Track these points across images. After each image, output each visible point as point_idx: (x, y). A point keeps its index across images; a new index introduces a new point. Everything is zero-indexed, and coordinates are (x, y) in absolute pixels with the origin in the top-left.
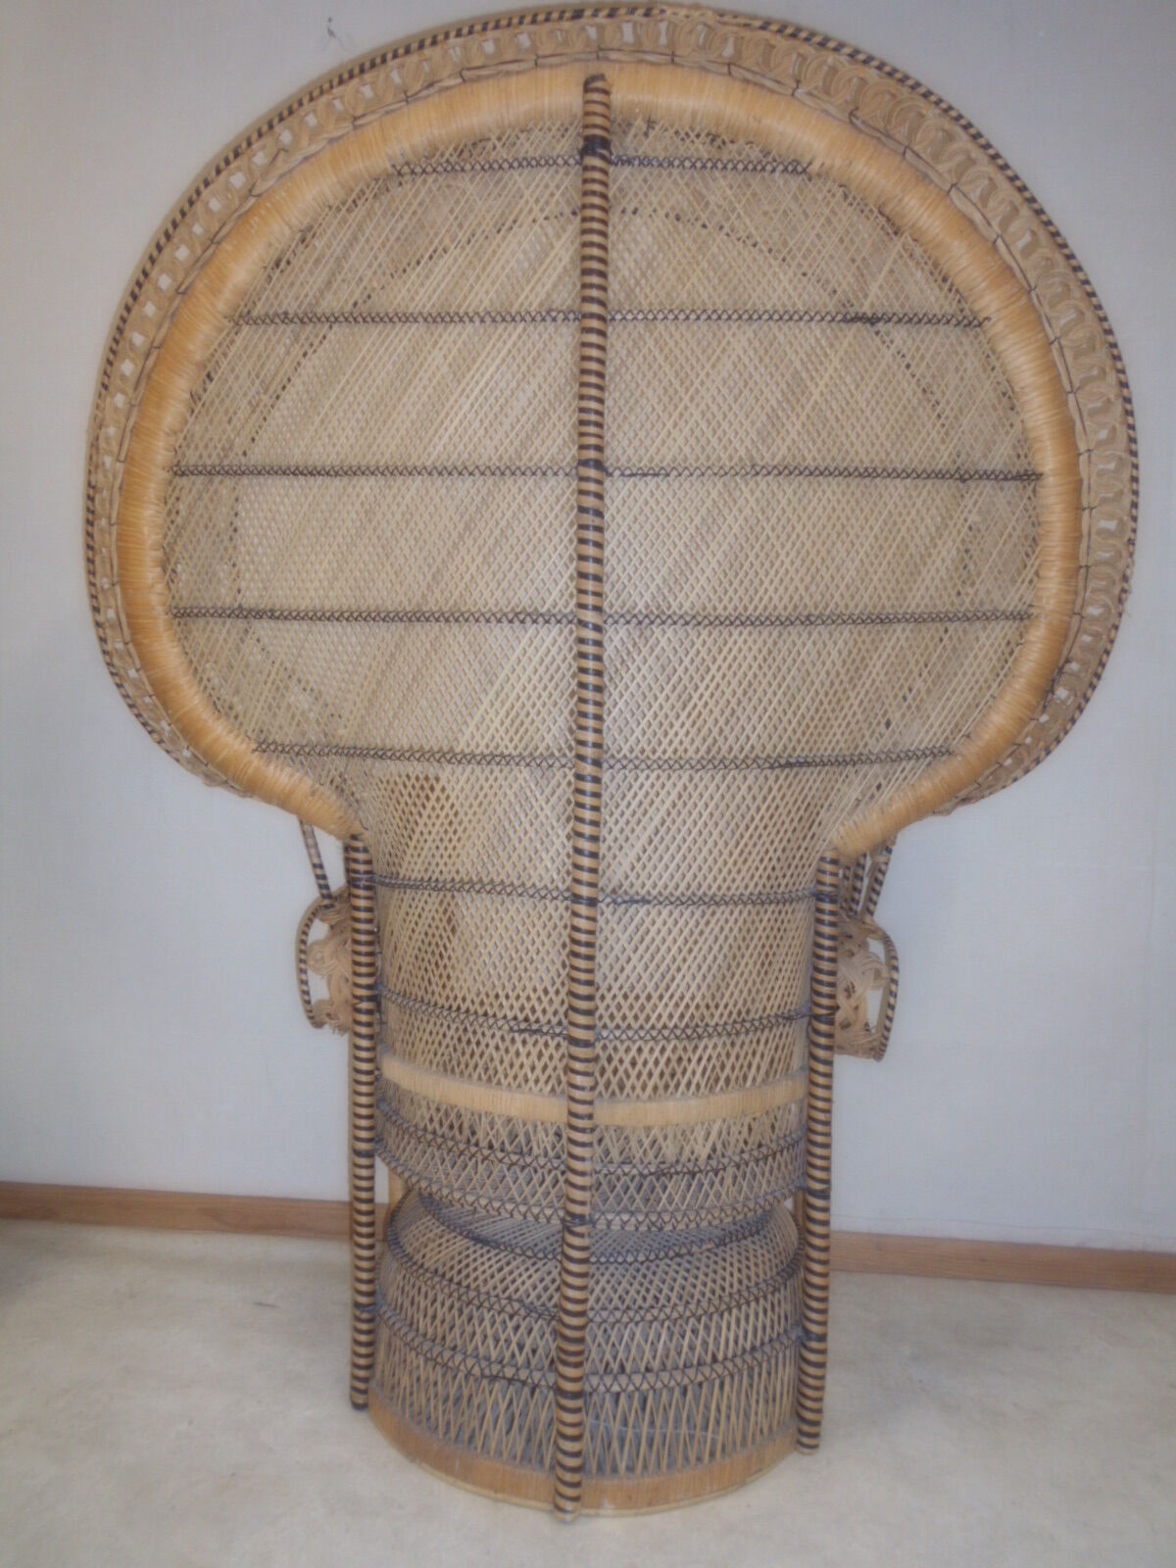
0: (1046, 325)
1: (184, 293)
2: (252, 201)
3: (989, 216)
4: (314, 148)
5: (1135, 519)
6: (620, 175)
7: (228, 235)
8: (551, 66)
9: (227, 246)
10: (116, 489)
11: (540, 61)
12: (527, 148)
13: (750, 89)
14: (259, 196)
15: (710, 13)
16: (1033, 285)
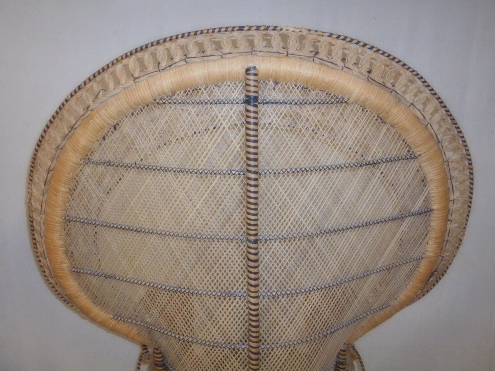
0: (444, 155)
1: (61, 149)
2: (89, 112)
3: (425, 115)
4: (116, 91)
5: (467, 220)
6: (262, 108)
7: (78, 127)
8: (229, 58)
9: (78, 131)
10: (42, 224)
11: (224, 56)
12: (218, 94)
13: (323, 67)
14: (92, 110)
15: (304, 30)
16: (440, 141)
